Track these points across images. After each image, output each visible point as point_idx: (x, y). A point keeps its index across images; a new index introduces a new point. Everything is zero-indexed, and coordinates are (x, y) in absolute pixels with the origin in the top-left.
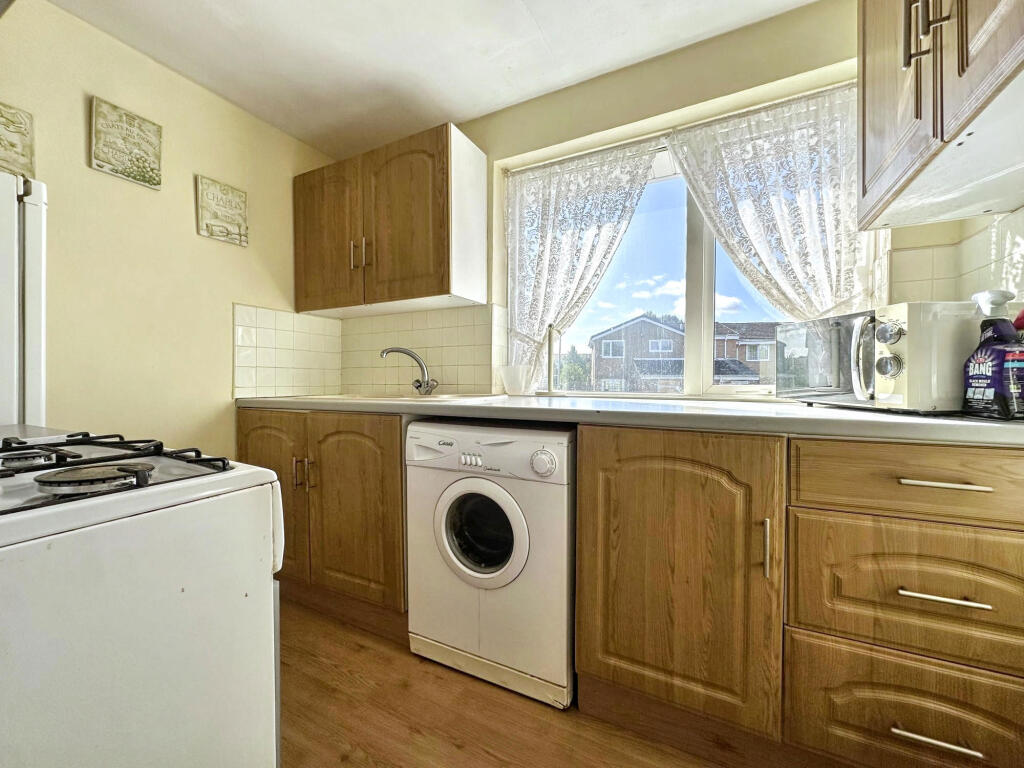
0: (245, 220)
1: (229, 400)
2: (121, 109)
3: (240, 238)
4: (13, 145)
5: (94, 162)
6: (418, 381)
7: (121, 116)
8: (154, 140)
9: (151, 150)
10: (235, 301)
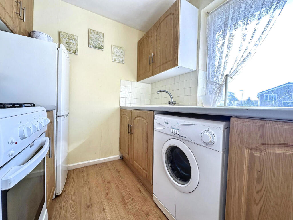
0: (124, 56)
1: (118, 106)
2: (95, 31)
3: (122, 61)
4: (74, 44)
5: (89, 45)
6: (169, 102)
7: (95, 33)
8: (102, 37)
9: (101, 40)
10: (121, 79)
